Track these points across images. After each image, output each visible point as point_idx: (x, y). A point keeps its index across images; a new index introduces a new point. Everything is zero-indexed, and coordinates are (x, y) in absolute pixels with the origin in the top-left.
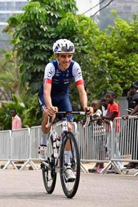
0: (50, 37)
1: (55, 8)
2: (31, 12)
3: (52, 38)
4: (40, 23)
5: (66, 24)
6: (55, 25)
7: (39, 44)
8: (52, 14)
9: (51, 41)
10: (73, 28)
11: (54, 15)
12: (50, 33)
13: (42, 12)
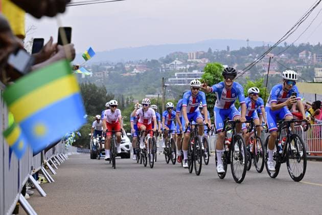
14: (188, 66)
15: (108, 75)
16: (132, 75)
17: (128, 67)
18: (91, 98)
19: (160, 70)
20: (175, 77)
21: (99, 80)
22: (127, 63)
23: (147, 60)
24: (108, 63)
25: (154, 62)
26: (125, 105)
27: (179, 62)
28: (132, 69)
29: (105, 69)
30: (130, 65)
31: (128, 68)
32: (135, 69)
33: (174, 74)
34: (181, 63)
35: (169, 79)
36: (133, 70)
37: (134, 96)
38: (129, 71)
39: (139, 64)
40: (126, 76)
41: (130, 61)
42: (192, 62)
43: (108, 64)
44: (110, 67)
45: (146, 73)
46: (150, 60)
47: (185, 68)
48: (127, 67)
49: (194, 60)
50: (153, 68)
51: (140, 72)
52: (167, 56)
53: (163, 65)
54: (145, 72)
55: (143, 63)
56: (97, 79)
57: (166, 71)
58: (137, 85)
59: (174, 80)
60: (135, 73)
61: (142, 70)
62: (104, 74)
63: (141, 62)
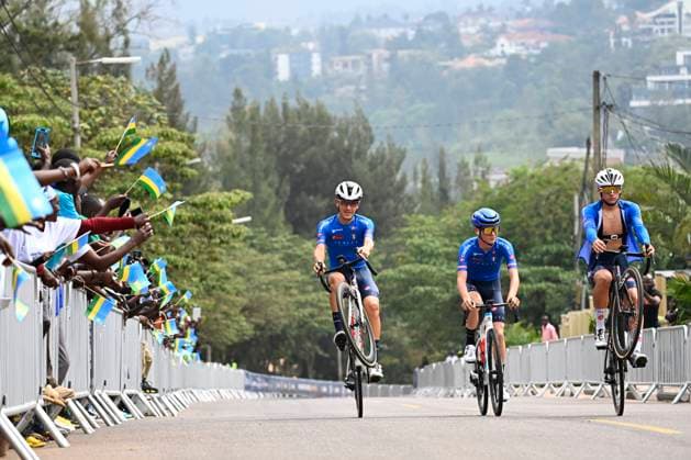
15: (386, 66)
16: (488, 63)
17: (472, 30)
19: (612, 41)
20: (676, 70)
21: (352, 88)
22: (469, 13)
24: (385, 16)
26: (453, 194)
28: (490, 38)
29: (374, 43)
30: (482, 21)
31: (469, 35)
32: (502, 40)
33: (673, 57)
35: (649, 79)
36: (493, 45)
37: (491, 157)
38: (475, 50)
39: (519, 16)
40: (464, 72)
41: (480, 7)
43: (385, 21)
44: (392, 33)
45: (547, 55)
48: (469, 30)
50: (580, 33)
51: (524, 53)
53: (623, 19)
54: (545, 51)
55: (537, 14)
56: (341, 85)
57: (635, 42)
58: (510, 106)
59: (670, 82)
60: (504, 55)
61: (533, 41)
62: (369, 64)
63: (529, 9)
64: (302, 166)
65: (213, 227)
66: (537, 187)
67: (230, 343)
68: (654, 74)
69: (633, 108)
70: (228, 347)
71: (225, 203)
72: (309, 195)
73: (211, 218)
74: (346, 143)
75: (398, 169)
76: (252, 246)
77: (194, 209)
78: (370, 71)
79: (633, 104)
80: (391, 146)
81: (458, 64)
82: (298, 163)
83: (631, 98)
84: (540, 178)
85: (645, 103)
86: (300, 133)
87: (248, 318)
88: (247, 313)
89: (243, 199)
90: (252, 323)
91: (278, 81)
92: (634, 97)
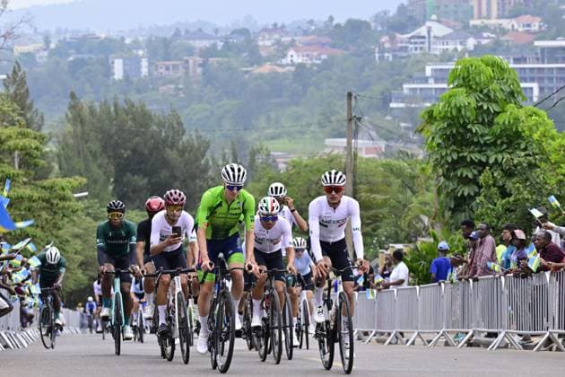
0: (482, 142)
1: (489, 97)
2: (453, 105)
3: (485, 144)
4: (467, 121)
5: (507, 123)
6: (491, 124)
7: (465, 154)
8: (485, 108)
9: (484, 149)
10: (517, 128)
11: (488, 108)
12: (482, 136)
13: (469, 103)
14: (471, 43)
15: (199, 70)
16: (279, 70)
17: (268, 43)
18: (134, 151)
19: (377, 55)
20: (426, 80)
21: (172, 86)
22: (265, 30)
23: (331, 19)
24: (200, 30)
25: (356, 27)
27: (439, 30)
28: (282, 49)
29: (190, 51)
30: (277, 36)
31: (266, 47)
32: (292, 52)
33: (424, 70)
34: (449, 31)
35: (405, 86)
36: (284, 56)
38: (269, 59)
39: (306, 33)
40: (261, 76)
41: (275, 25)
42: (486, 28)
43: (200, 34)
44: (206, 43)
45: (327, 65)
46: (341, 20)
47: (460, 48)
48: (265, 43)
49: (493, 22)
50: (352, 48)
51: (308, 63)
52: (402, 9)
53: (385, 39)
54: (325, 62)
55: (319, 32)
56: (164, 84)
57: (394, 56)
58: (297, 104)
59: (421, 89)
60: (293, 64)
61: (316, 54)
62: (187, 68)
63: (313, 28)
64: (129, 152)
65: (57, 205)
66: (310, 174)
67: (69, 290)
68: (408, 82)
69: (392, 109)
70: (68, 293)
71: (67, 186)
72: (133, 175)
73: (56, 197)
74: (163, 134)
75: (203, 156)
76: (88, 214)
77: (43, 191)
78: (187, 73)
79: (393, 105)
80: (199, 137)
81: (257, 70)
82: (125, 150)
83: (391, 101)
84: (311, 167)
85: (402, 105)
86: (127, 127)
87: (84, 271)
88: (83, 267)
89: (80, 184)
90: (87, 275)
91: (114, 79)
92: (393, 99)
